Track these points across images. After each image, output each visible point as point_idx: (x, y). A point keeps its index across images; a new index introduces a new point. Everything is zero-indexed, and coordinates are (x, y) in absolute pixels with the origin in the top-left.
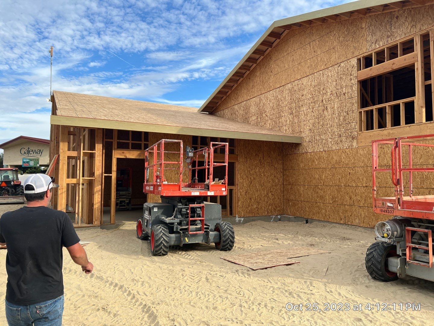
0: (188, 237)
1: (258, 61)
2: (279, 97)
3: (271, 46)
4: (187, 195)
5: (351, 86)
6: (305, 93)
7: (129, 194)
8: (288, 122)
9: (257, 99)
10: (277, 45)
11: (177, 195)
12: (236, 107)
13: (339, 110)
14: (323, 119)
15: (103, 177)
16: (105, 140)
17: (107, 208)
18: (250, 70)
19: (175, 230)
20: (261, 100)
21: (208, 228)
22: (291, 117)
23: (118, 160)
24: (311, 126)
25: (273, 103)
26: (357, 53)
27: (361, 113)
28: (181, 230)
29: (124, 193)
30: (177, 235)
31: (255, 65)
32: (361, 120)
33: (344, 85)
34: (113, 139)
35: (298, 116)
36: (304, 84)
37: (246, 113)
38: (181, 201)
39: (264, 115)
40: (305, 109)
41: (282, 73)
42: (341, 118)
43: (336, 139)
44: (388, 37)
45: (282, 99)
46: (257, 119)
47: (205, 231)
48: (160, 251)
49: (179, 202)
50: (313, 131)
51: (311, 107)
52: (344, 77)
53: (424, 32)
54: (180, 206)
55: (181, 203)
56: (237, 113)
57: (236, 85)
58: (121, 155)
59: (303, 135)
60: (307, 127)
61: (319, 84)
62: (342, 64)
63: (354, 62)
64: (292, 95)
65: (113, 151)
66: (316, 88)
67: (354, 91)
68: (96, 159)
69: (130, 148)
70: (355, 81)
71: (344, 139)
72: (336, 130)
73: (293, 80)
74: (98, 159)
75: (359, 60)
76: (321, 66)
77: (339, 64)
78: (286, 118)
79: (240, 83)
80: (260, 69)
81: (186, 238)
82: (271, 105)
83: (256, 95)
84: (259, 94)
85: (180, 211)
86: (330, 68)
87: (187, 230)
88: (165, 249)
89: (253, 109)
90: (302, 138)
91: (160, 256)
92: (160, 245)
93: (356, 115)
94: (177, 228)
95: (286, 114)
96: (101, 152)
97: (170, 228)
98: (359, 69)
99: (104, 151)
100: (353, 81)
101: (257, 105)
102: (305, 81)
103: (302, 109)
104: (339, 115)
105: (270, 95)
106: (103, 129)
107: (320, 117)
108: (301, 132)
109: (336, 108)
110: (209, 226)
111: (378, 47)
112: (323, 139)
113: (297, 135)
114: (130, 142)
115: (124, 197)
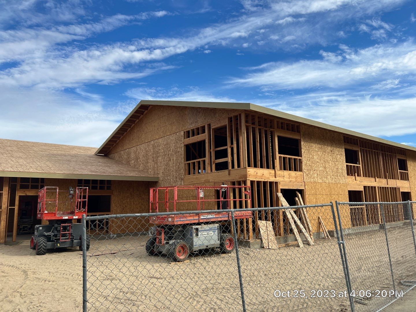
0: (59, 243)
1: (136, 123)
2: (147, 149)
3: (143, 114)
4: (60, 218)
5: (181, 148)
6: (160, 148)
7: (31, 221)
8: (152, 167)
9: (134, 149)
10: (146, 114)
11: (53, 219)
12: (122, 152)
13: (176, 162)
14: (169, 166)
15: (8, 209)
16: (11, 183)
17: (10, 233)
18: (131, 128)
19: (51, 240)
20: (137, 149)
21: (73, 238)
22: (153, 163)
23: (20, 196)
24: (163, 170)
25: (144, 153)
26: (183, 129)
27: (185, 164)
28: (55, 239)
29: (27, 220)
30: (53, 243)
31: (134, 125)
32: (185, 169)
33: (178, 146)
34: (17, 183)
35: (157, 163)
36: (160, 142)
37: (128, 158)
38: (57, 222)
39: (139, 160)
40: (160, 159)
41: (148, 133)
42: (177, 166)
43: (175, 179)
44: (196, 122)
45: (149, 150)
46: (135, 162)
47: (71, 240)
48: (41, 252)
49: (55, 223)
50: (164, 174)
51: (163, 158)
52: (178, 142)
53: (209, 123)
54: (56, 225)
55: (57, 223)
56: (122, 157)
57: (122, 137)
58: (22, 193)
59: (159, 176)
60: (161, 171)
61: (167, 144)
62: (178, 134)
63: (182, 133)
64: (154, 149)
65: (17, 192)
66: (166, 146)
67: (182, 151)
68: (3, 197)
69: (30, 188)
70: (183, 145)
71: (178, 179)
72: (175, 174)
73: (154, 139)
74: (5, 196)
75: (184, 132)
76: (168, 133)
77: (176, 133)
78: (151, 164)
79: (125, 136)
80: (137, 128)
81: (58, 244)
82: (143, 154)
83: (134, 145)
84: (136, 145)
85: (56, 228)
86: (172, 135)
87: (59, 239)
88: (44, 251)
89: (133, 156)
90: (158, 177)
91: (41, 255)
92: (40, 248)
93: (183, 165)
94: (53, 239)
95: (151, 161)
96: (8, 192)
97: (48, 238)
98: (184, 138)
99: (10, 191)
100: (182, 145)
101: (135, 153)
102: (160, 140)
103: (159, 159)
104: (176, 165)
105: (142, 147)
106: (10, 177)
107: (167, 165)
108: (158, 173)
109: (174, 160)
110: (74, 237)
111: (192, 127)
112: (168, 179)
113: (156, 176)
114: (30, 184)
115: (26, 223)
